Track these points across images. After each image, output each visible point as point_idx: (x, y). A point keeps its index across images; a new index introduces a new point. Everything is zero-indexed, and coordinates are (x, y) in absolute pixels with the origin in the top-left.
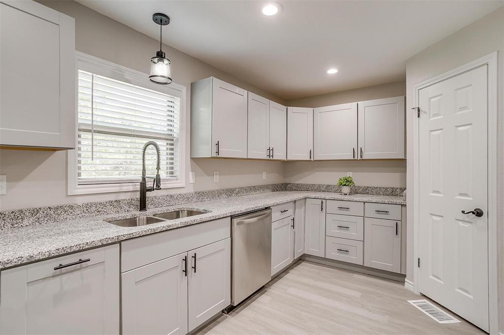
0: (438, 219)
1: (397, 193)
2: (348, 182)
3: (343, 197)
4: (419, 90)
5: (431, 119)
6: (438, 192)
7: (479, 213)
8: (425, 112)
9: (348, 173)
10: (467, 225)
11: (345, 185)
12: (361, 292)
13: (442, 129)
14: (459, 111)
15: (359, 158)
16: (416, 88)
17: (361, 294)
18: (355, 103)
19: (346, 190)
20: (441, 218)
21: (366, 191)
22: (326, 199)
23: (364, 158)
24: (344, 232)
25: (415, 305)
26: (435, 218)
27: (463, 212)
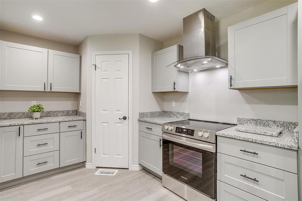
0: (106, 124)
1: (70, 114)
2: (39, 109)
3: (35, 121)
4: (96, 55)
5: (102, 72)
6: (106, 110)
7: (125, 118)
8: (99, 68)
9: (32, 102)
10: (120, 124)
11: (38, 111)
12: (70, 185)
13: (108, 78)
14: (117, 71)
15: (49, 90)
16: (94, 54)
17: (70, 186)
18: (47, 50)
19: (37, 115)
20: (107, 124)
21: (49, 114)
22: (24, 125)
23: (52, 91)
24: (43, 148)
25: (99, 174)
26: (104, 124)
27: (120, 119)
